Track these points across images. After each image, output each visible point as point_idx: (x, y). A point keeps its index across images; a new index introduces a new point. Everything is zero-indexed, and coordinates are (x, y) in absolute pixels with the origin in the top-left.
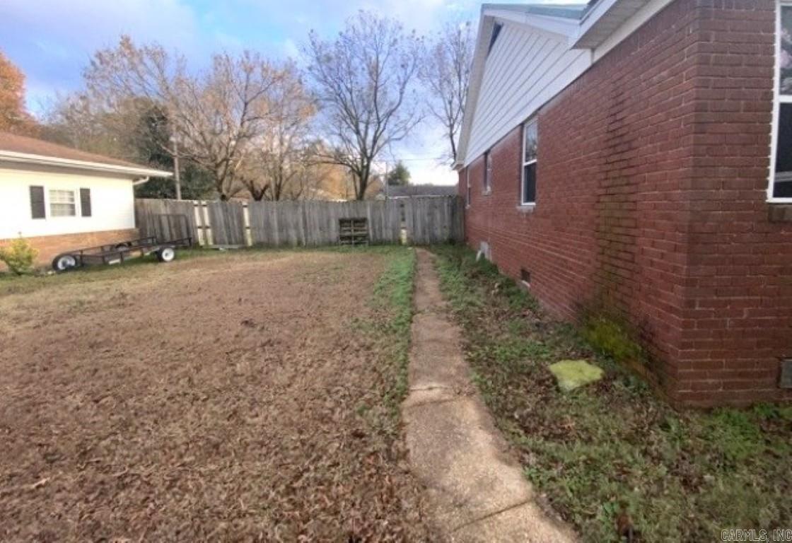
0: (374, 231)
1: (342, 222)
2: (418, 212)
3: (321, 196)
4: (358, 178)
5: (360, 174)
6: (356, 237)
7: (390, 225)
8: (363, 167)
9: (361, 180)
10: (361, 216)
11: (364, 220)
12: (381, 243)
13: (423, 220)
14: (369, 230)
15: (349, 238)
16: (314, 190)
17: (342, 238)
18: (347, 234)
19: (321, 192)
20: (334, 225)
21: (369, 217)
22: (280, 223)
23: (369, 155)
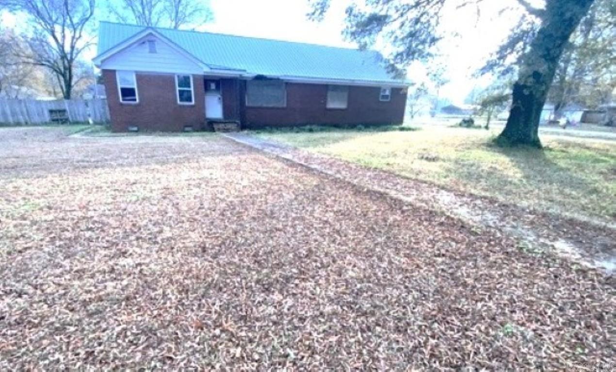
0: (72, 116)
1: (51, 112)
2: (96, 107)
3: (26, 94)
4: (62, 78)
5: (64, 75)
6: (61, 120)
7: (81, 113)
8: (65, 68)
9: (65, 81)
10: (62, 108)
11: (64, 111)
12: (77, 123)
13: (100, 111)
14: (68, 115)
15: (57, 120)
16: (17, 87)
17: (53, 120)
18: (55, 118)
19: (24, 89)
20: (46, 113)
21: (67, 108)
22: (12, 112)
23: (69, 58)
